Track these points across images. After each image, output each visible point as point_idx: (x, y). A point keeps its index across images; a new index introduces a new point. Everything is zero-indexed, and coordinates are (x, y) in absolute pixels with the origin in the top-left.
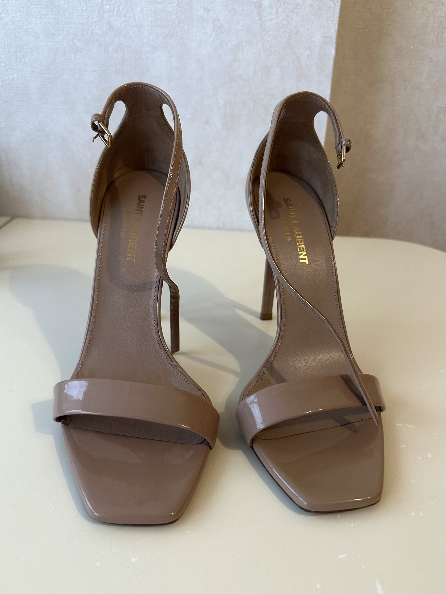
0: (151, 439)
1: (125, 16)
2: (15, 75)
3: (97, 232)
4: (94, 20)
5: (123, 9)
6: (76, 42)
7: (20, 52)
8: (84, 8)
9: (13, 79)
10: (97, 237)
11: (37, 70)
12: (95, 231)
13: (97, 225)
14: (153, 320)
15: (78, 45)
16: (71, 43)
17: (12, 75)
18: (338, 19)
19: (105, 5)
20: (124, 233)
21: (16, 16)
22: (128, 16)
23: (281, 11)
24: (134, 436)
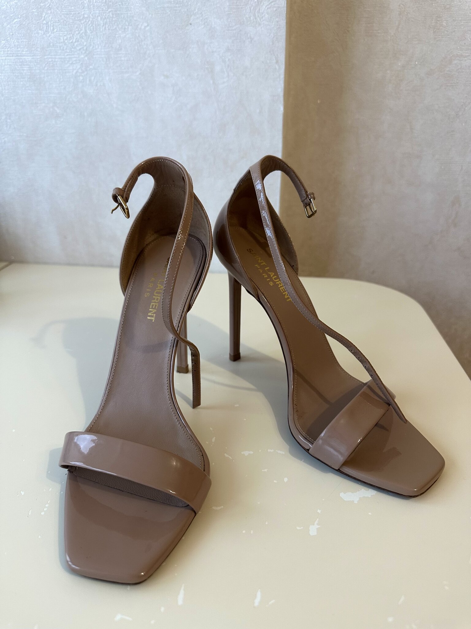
0: (142, 496)
1: (96, 85)
2: (6, 139)
3: (125, 291)
4: (71, 90)
5: (94, 79)
6: (56, 109)
7: (10, 119)
8: (62, 80)
9: (5, 142)
10: (124, 295)
11: (25, 134)
12: (124, 290)
13: (126, 285)
14: (166, 377)
15: (58, 111)
16: (51, 110)
17: (4, 138)
18: (283, 80)
19: (79, 76)
20: (148, 293)
21: (5, 89)
22: (99, 85)
23: (232, 75)
24: (127, 491)
